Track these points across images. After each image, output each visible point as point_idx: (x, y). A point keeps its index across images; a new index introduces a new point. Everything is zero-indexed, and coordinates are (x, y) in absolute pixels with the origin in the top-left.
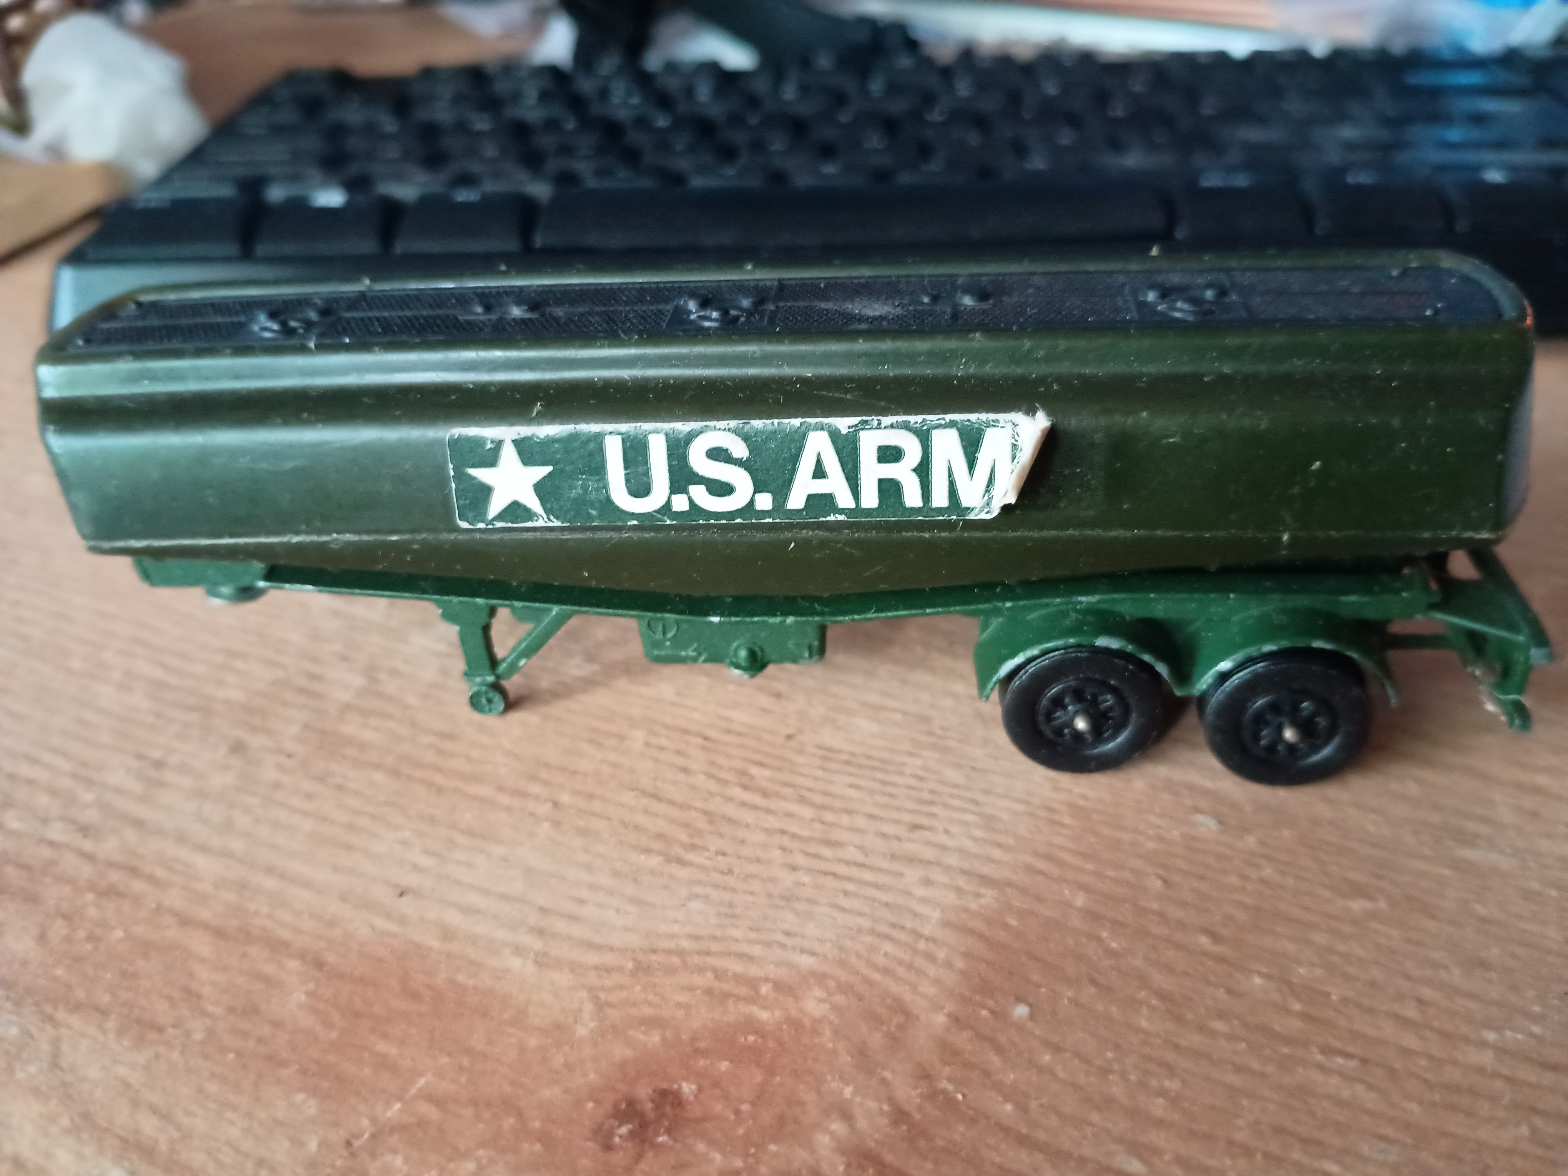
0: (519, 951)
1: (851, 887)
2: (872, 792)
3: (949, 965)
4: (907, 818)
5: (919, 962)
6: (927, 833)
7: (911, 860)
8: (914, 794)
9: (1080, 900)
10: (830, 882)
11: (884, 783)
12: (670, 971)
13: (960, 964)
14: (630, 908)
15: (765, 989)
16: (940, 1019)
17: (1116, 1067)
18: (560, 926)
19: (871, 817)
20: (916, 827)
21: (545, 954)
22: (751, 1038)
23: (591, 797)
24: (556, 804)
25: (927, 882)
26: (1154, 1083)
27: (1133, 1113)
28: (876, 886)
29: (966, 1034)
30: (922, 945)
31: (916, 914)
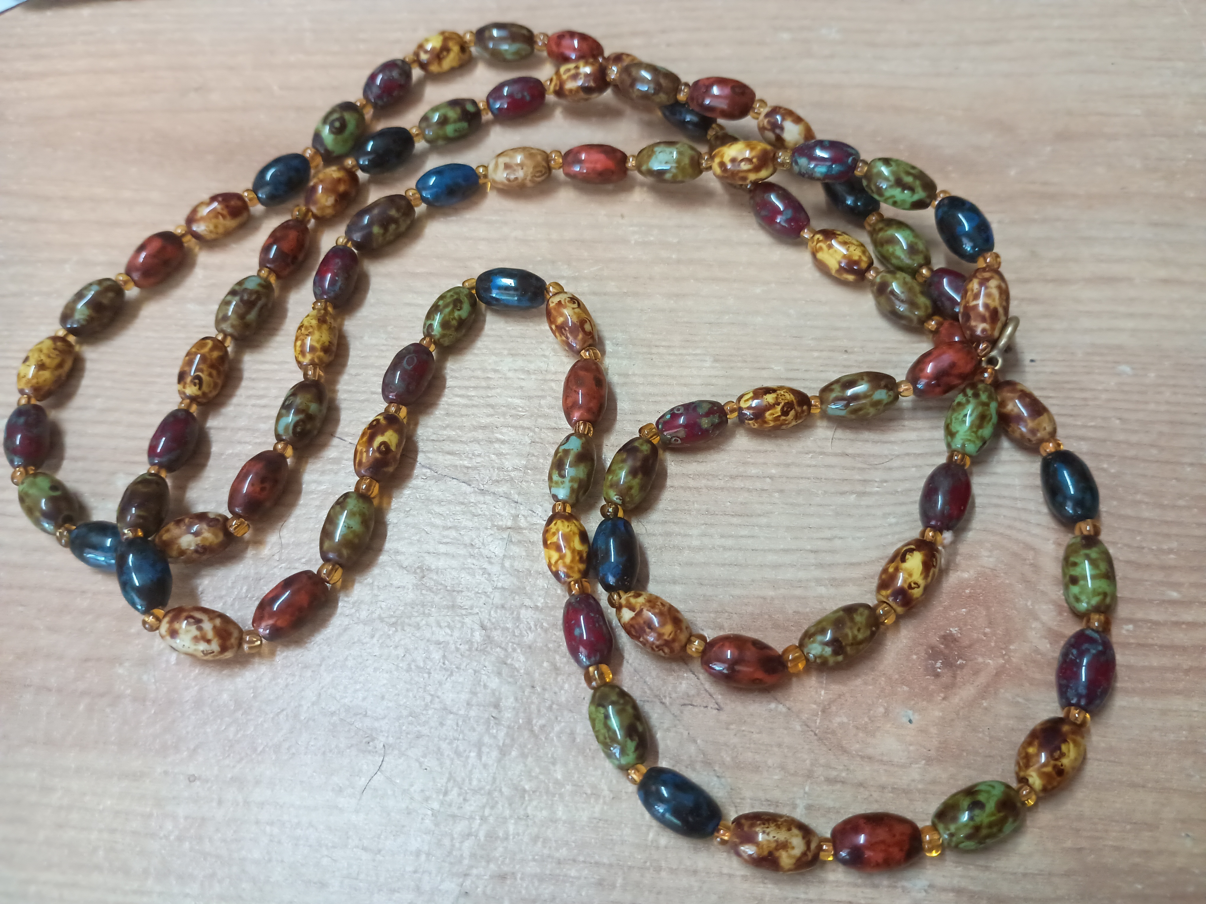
0: (819, 581)
5: (1024, 516)
14: (859, 534)
17: (1144, 545)
18: (828, 558)
21: (834, 579)
22: (967, 591)
23: (788, 465)
24: (771, 478)
26: (1165, 547)
27: (1163, 568)
30: (1019, 505)
31: (1007, 486)
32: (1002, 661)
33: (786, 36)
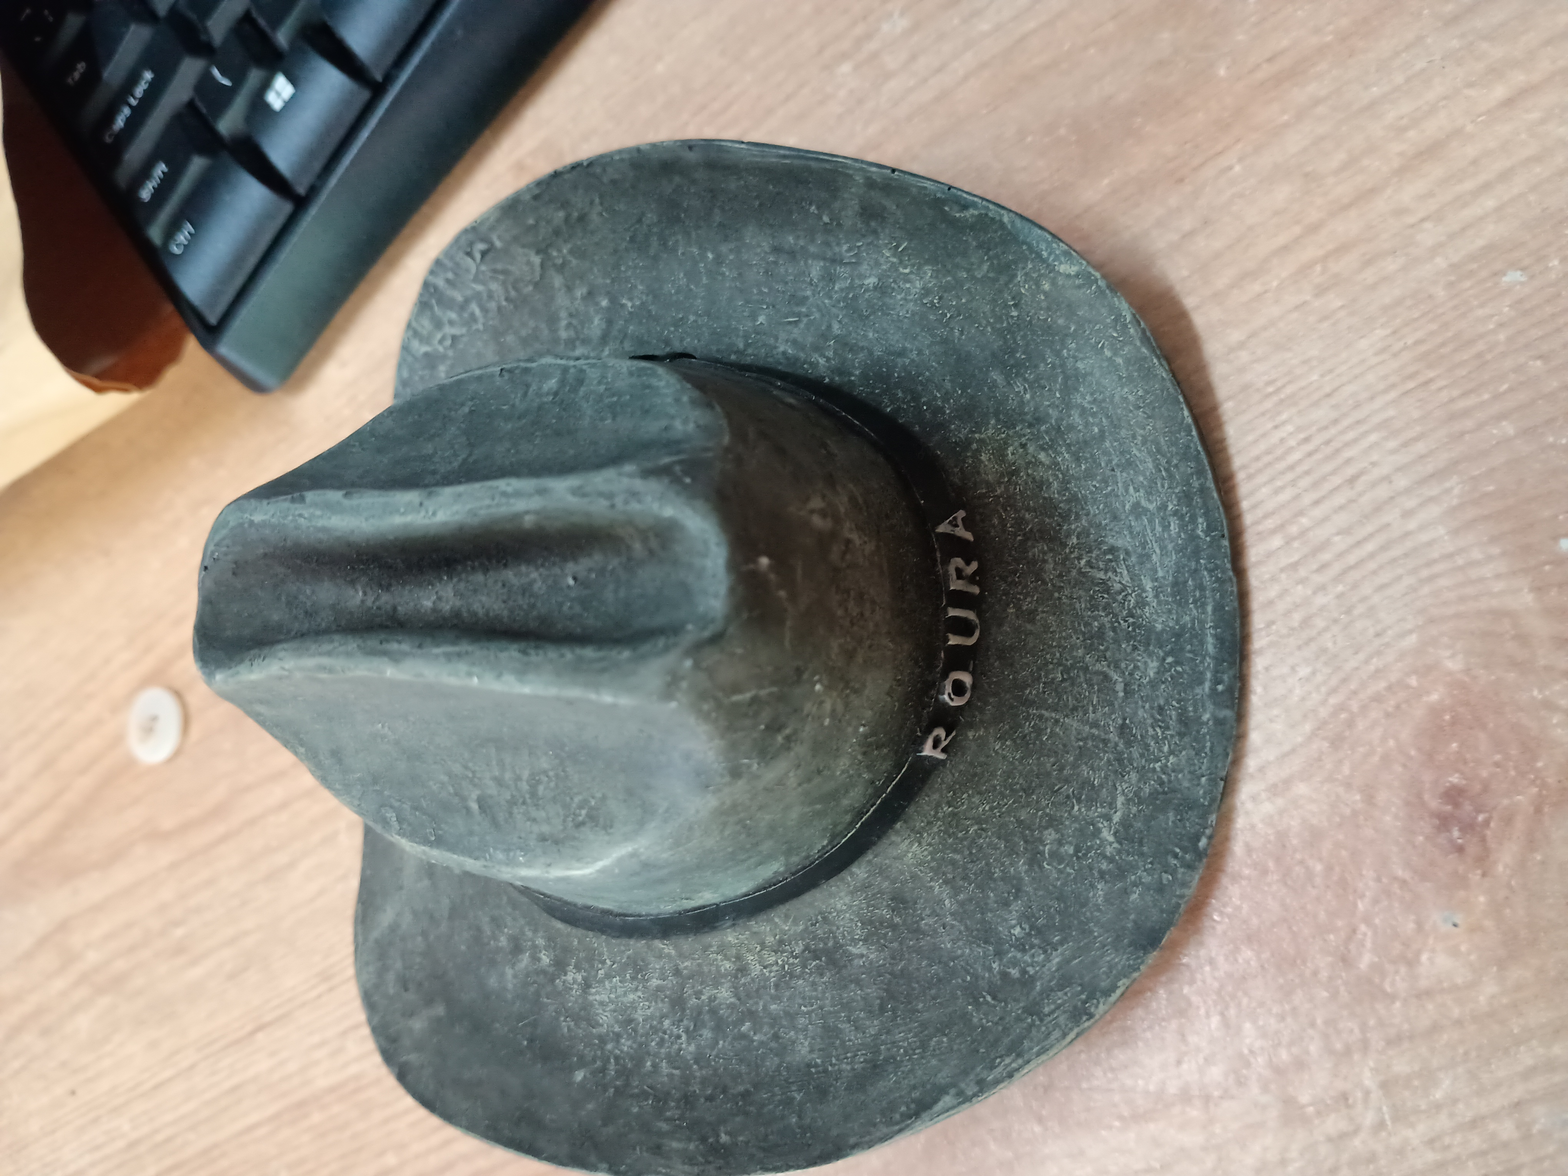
1: (1372, 565)
2: (1293, 483)
3: (1490, 558)
4: (1337, 480)
5: (1472, 574)
6: (1364, 478)
7: (1378, 509)
8: (1318, 456)
9: (1508, 428)
10: (1355, 575)
11: (1291, 468)
12: (1350, 724)
13: (1496, 550)
15: (1413, 681)
16: (1528, 599)
19: (1317, 503)
20: (1352, 481)
21: (1275, 786)
22: (1447, 717)
25: (1407, 514)
28: (1384, 548)
29: (1554, 592)
30: (1460, 561)
31: (1430, 544)
32: (1535, 790)
33: (846, 68)
